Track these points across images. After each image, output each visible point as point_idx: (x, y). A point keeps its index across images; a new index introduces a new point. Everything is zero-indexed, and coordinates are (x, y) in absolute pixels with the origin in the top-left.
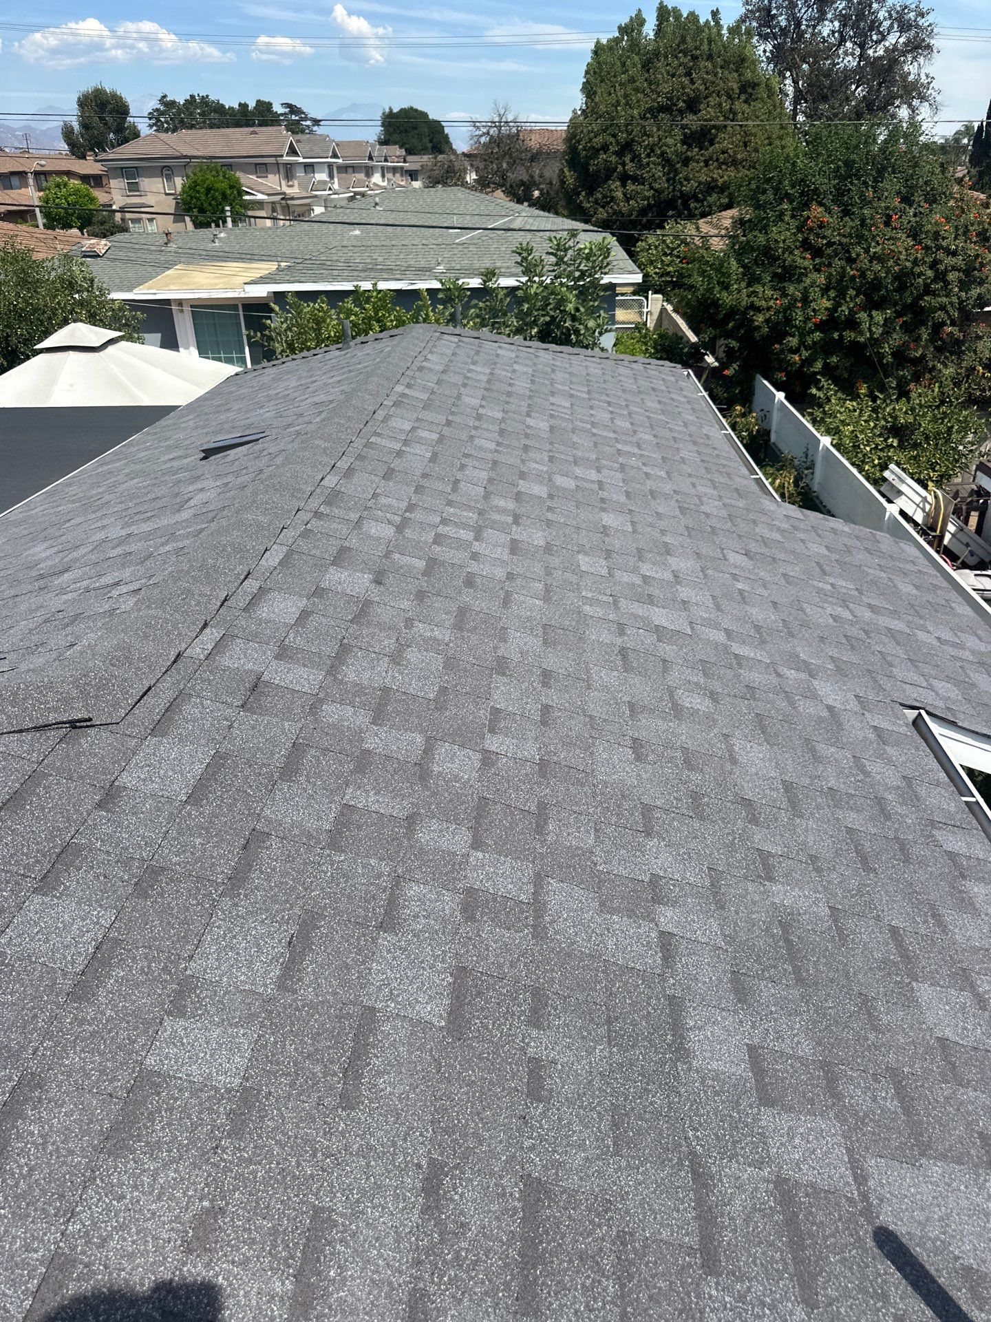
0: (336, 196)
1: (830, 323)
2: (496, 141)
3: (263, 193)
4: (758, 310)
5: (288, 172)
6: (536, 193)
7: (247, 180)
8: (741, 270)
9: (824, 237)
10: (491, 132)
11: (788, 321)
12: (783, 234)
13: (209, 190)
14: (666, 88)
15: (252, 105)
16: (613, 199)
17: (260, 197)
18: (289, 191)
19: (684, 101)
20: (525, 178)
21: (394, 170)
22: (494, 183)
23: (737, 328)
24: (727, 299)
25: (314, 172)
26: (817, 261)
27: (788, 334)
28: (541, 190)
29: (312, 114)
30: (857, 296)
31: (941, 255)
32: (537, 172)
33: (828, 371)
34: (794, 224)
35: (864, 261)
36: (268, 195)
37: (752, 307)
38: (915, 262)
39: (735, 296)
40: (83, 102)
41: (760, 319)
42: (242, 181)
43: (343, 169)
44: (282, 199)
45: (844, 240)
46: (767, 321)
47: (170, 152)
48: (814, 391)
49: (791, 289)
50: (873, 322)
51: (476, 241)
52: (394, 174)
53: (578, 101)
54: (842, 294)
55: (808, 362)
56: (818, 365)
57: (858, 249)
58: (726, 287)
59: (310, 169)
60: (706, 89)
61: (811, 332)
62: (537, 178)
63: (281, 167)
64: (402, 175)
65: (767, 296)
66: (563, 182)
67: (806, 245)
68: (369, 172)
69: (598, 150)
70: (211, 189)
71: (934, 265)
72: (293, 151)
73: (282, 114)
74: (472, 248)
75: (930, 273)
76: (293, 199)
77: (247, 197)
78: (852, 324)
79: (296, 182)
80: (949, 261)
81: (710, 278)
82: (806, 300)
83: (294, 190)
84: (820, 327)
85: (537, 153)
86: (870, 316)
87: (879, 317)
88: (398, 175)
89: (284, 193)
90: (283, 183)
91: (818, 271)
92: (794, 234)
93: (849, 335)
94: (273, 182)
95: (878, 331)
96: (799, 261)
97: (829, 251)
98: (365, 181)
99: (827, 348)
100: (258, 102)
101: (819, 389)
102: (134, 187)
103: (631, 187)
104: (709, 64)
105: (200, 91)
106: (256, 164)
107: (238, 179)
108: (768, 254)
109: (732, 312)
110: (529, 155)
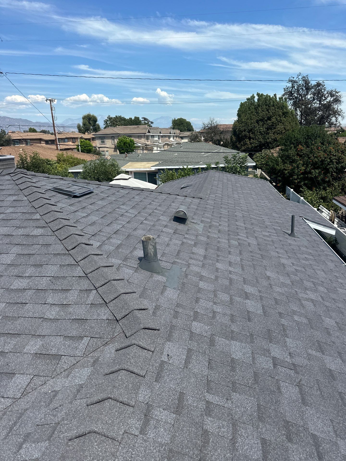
0: (160, 144)
1: (305, 173)
2: (210, 128)
3: (140, 144)
4: (286, 170)
5: (147, 138)
6: (222, 143)
7: (136, 140)
8: (282, 161)
9: (302, 153)
10: (209, 126)
11: (294, 172)
12: (292, 152)
13: (125, 143)
14: (261, 114)
15: (133, 118)
16: (246, 144)
17: (139, 145)
18: (147, 143)
19: (267, 118)
20: (219, 138)
21: (176, 136)
22: (209, 140)
23: (281, 174)
24: (278, 168)
25: (154, 138)
26: (301, 158)
27: (293, 175)
28: (223, 142)
29: (151, 121)
30: (311, 166)
31: (331, 156)
32: (222, 137)
33: (305, 184)
34: (295, 150)
35: (312, 158)
36: (142, 144)
37: (284, 169)
38: (325, 158)
39: (281, 167)
40: (84, 118)
41: (287, 172)
42: (134, 140)
43: (162, 136)
44: (145, 145)
45: (307, 153)
46: (288, 172)
47: (114, 133)
48: (301, 189)
49: (294, 165)
50: (315, 172)
51: (210, 156)
52: (176, 138)
53: (236, 118)
54: (307, 166)
55: (299, 182)
56: (303, 183)
57: (311, 155)
58: (278, 165)
59: (152, 137)
60: (273, 114)
61: (300, 175)
62: (222, 139)
63: (146, 136)
64: (179, 138)
65: (289, 167)
66: (231, 139)
67: (298, 155)
68: (169, 137)
69: (242, 131)
70: (126, 143)
71: (330, 159)
72: (149, 132)
73: (142, 121)
74: (210, 157)
75: (329, 160)
76: (148, 145)
77: (136, 145)
78: (310, 173)
79: (149, 140)
80: (334, 157)
81: (273, 162)
82: (298, 167)
83: (149, 143)
84: (302, 173)
85: (222, 132)
86: (315, 171)
87: (317, 171)
88: (177, 138)
89: (146, 144)
90: (146, 141)
91: (301, 160)
92: (295, 152)
93: (310, 175)
94: (143, 140)
95: (317, 175)
96: (296, 158)
97: (303, 156)
98: (168, 140)
99: (304, 179)
100: (135, 117)
101: (303, 189)
102: (103, 142)
103: (252, 141)
104: (273, 108)
105: (118, 115)
106: (138, 136)
107: (133, 140)
108: (288, 157)
109: (280, 171)
110: (220, 132)
